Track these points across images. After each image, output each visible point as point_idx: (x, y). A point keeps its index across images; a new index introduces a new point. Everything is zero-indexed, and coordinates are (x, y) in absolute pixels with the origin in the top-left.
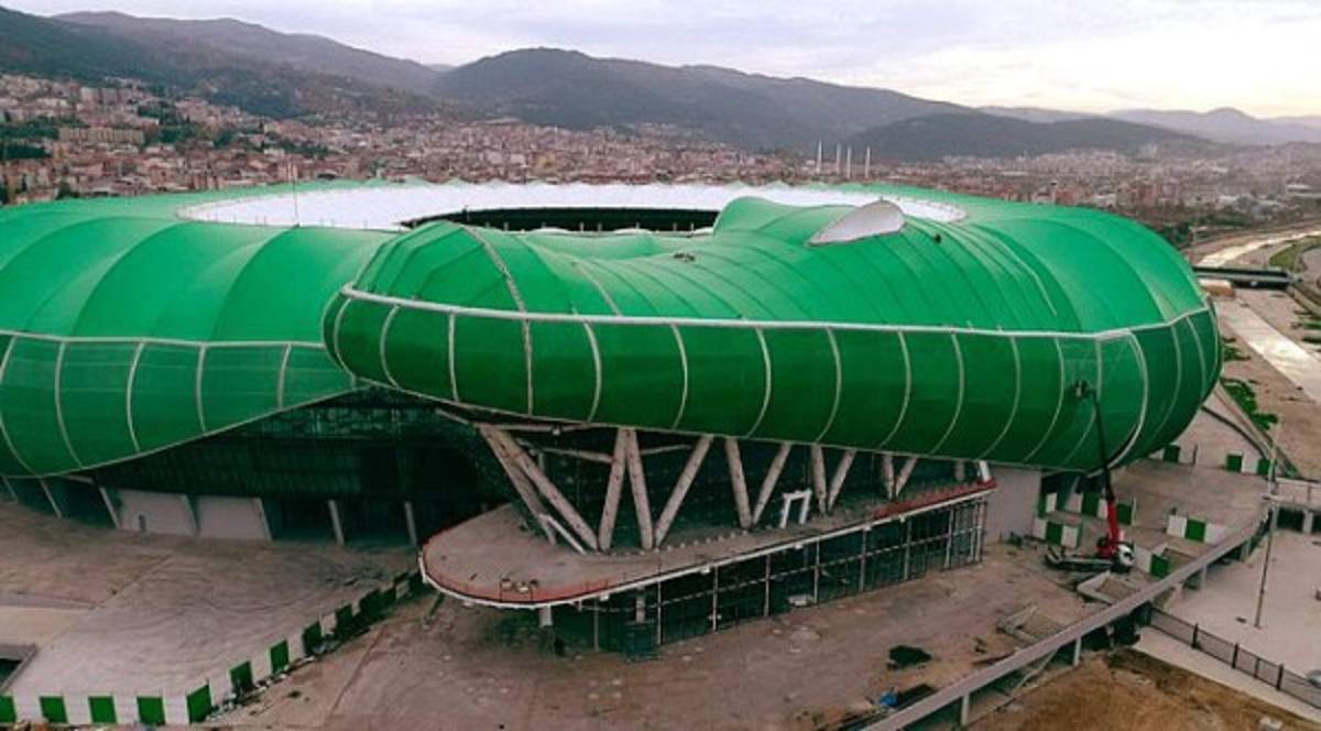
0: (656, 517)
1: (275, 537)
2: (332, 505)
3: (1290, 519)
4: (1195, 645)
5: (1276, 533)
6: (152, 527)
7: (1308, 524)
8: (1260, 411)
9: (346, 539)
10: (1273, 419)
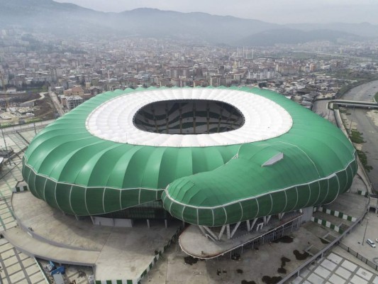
0: (231, 232)
1: (133, 226)
2: (148, 221)
3: (372, 210)
4: (348, 251)
5: (369, 213)
6: (103, 224)
7: (376, 212)
8: (368, 165)
9: (150, 226)
10: (371, 168)
